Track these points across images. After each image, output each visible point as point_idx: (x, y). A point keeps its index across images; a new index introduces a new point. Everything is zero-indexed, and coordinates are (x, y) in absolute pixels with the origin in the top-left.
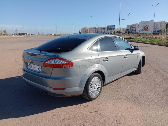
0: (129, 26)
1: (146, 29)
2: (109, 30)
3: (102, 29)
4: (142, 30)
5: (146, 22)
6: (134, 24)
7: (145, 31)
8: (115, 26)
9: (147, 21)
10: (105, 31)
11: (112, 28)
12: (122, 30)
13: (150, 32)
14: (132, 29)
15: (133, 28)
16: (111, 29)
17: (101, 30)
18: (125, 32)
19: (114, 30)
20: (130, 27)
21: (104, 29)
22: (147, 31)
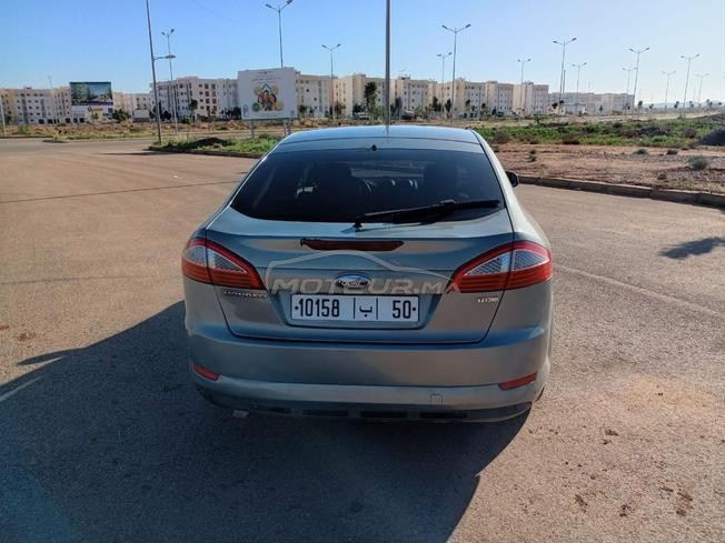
0: (161, 88)
1: (268, 100)
2: (83, 103)
3: (27, 98)
4: (255, 104)
5: (265, 72)
6: (180, 80)
7: (268, 112)
8: (109, 83)
9: (270, 71)
10: (43, 108)
11: (98, 92)
12: (129, 102)
13: (285, 114)
14: (177, 101)
15: (181, 98)
16: (90, 100)
17: (24, 102)
18: (145, 114)
19: (107, 104)
20: (164, 92)
21: (39, 98)
22: (274, 112)
